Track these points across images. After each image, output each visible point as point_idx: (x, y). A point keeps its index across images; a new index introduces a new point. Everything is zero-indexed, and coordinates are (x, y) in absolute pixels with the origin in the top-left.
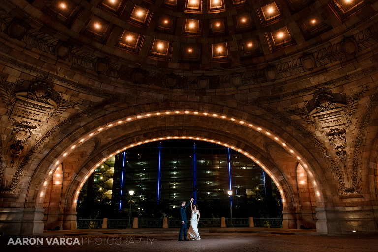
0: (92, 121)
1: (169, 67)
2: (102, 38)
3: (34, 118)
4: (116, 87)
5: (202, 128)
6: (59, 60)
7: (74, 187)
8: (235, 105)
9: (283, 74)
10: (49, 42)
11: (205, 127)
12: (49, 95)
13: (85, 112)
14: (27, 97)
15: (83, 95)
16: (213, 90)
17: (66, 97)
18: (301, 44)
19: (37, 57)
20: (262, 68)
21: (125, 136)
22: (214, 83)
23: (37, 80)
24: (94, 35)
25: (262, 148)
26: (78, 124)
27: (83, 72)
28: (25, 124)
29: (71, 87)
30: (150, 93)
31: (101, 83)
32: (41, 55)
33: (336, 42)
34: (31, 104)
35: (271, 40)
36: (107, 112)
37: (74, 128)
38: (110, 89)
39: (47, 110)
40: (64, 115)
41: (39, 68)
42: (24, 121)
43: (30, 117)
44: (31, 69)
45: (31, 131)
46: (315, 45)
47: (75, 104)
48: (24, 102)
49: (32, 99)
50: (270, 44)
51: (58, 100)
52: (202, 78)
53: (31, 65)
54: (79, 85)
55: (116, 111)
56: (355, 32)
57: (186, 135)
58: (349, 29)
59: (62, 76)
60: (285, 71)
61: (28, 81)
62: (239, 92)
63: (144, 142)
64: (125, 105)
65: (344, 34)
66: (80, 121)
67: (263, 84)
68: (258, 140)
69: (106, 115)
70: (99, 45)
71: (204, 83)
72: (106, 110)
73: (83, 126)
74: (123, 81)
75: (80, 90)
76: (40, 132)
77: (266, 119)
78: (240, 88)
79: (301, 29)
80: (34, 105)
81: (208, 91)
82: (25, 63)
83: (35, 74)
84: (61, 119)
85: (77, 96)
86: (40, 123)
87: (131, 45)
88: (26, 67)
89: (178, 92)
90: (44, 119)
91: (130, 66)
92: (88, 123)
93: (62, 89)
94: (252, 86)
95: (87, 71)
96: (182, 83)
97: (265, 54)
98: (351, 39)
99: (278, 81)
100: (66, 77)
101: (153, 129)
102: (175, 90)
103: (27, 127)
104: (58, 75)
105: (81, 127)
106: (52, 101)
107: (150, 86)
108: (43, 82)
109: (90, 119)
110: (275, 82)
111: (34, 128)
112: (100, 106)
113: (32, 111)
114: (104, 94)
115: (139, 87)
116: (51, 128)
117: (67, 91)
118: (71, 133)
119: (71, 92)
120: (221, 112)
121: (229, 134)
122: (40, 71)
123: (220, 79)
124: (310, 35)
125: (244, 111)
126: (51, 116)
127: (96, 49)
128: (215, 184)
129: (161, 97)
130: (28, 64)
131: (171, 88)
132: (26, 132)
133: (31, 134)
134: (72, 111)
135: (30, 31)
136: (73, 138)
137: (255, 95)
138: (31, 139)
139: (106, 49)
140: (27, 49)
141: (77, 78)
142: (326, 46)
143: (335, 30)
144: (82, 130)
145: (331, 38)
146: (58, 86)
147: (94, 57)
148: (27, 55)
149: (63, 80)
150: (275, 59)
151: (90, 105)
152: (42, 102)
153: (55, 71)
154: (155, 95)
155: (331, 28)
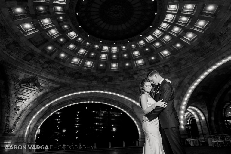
0: (53, 96)
1: (92, 72)
2: (64, 60)
3: (27, 95)
4: (66, 80)
5: (102, 97)
6: (43, 69)
7: (36, 129)
8: (119, 89)
9: (141, 77)
10: (41, 62)
11: (104, 97)
12: (35, 85)
13: (50, 92)
14: (26, 86)
15: (50, 84)
16: (110, 82)
17: (43, 85)
18: (148, 66)
19: (34, 68)
20: (132, 74)
21: (64, 101)
22: (111, 79)
23: (31, 78)
24: (60, 59)
25: (130, 107)
26: (46, 97)
27: (52, 74)
28: (22, 98)
29: (46, 80)
30: (81, 83)
31: (60, 78)
32: (36, 67)
33: (162, 67)
34: (27, 89)
35: (136, 63)
36: (60, 92)
37: (44, 99)
38: (63, 81)
39: (34, 91)
40: (40, 93)
41: (33, 73)
42: (22, 97)
43: (25, 95)
44: (30, 73)
45: (24, 101)
46: (154, 67)
47: (46, 88)
48: (24, 88)
49: (28, 87)
50: (135, 65)
51: (39, 86)
52: (106, 77)
53: (30, 72)
54: (49, 80)
55: (64, 91)
56: (168, 64)
57: (94, 101)
58: (166, 62)
59: (42, 76)
60: (141, 76)
61: (27, 78)
62: (122, 83)
63: (72, 104)
64: (69, 88)
65: (165, 64)
66: (47, 96)
67: (132, 80)
68: (129, 104)
69: (60, 93)
70: (62, 63)
71: (106, 79)
72: (60, 91)
73: (48, 98)
74: (70, 78)
75: (49, 82)
76: (28, 102)
77: (133, 95)
78: (122, 82)
79: (148, 60)
80: (28, 89)
81: (108, 82)
82: (28, 71)
83: (31, 75)
84: (39, 95)
85: (48, 84)
86: (29, 97)
87: (76, 63)
88: (28, 72)
89: (94, 82)
90: (31, 96)
91: (74, 71)
92: (51, 97)
93: (42, 82)
94: (128, 81)
95: (54, 73)
96: (96, 79)
97: (134, 68)
98: (167, 66)
99: (139, 79)
100: (44, 76)
101: (78, 98)
102: (93, 82)
103: (23, 100)
104: (41, 75)
105: (47, 99)
106: (37, 87)
107: (82, 80)
108: (34, 79)
109: (52, 95)
110: (138, 80)
111: (26, 100)
112: (57, 89)
113: (26, 92)
114: (61, 83)
115: (77, 80)
116: (33, 99)
117: (44, 82)
118: (42, 102)
119: (45, 83)
120: (113, 92)
121: (115, 100)
122: (33, 74)
123: (114, 77)
124: (151, 63)
125: (124, 91)
126: (35, 94)
127: (60, 64)
128: (101, 124)
129: (86, 84)
130: (29, 71)
131: (91, 81)
132: (22, 102)
133: (24, 103)
134: (44, 91)
135: (34, 58)
136: (43, 104)
137: (129, 85)
138: (23, 105)
139: (65, 64)
140: (30, 65)
141: (50, 77)
142: (158, 67)
143: (161, 62)
144: (48, 100)
145: (159, 65)
146: (40, 80)
147: (58, 68)
148: (30, 67)
149: (43, 78)
150: (138, 71)
151: (53, 88)
152: (32, 88)
153: (40, 74)
154: (83, 84)
155: (159, 61)
